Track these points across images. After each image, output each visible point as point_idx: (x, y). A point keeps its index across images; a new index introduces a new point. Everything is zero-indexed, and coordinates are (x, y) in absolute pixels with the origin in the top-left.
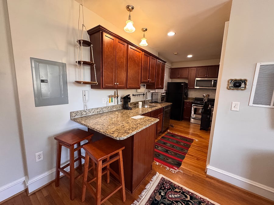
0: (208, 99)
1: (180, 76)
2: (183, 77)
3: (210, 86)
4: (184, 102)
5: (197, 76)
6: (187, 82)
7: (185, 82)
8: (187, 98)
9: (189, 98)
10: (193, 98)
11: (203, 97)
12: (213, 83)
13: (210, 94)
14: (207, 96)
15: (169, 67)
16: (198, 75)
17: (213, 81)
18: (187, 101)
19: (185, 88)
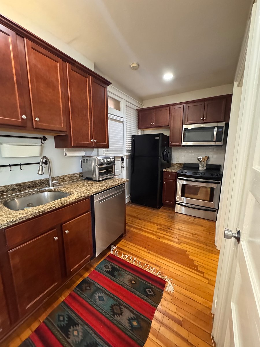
0: (207, 165)
1: (156, 124)
2: (160, 124)
3: (210, 139)
4: (162, 172)
5: (185, 122)
6: (167, 133)
7: (162, 134)
8: (169, 164)
9: (174, 164)
10: (180, 164)
11: (198, 162)
12: (215, 133)
13: (210, 156)
14: (206, 160)
15: (136, 108)
16: (186, 120)
17: (216, 129)
18: (168, 171)
19: (163, 146)
